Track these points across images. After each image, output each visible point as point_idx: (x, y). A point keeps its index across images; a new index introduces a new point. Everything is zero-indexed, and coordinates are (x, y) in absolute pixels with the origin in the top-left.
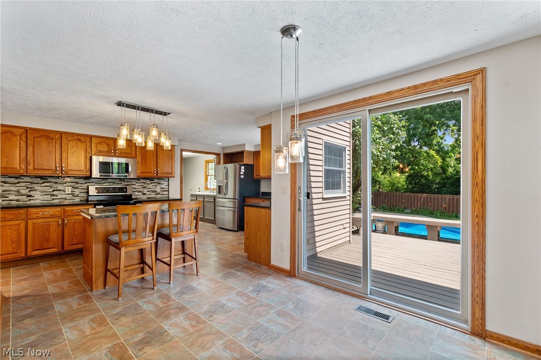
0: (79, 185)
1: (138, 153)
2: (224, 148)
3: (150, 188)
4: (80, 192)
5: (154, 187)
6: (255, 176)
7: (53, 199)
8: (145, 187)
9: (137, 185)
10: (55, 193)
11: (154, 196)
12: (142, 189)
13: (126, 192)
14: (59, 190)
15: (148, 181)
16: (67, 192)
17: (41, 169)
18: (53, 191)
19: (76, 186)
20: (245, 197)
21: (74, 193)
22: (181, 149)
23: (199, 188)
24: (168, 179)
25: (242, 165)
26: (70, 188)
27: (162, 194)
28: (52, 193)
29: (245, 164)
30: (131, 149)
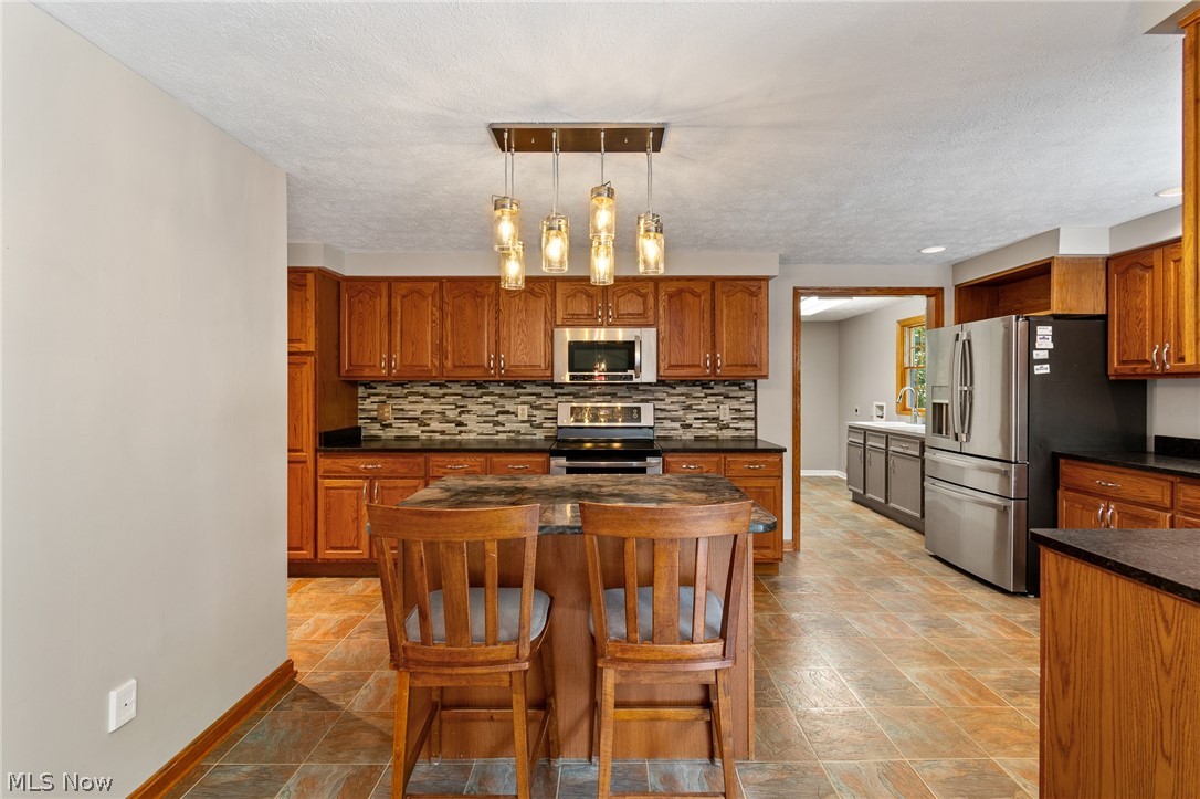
0: (542, 401)
1: (661, 311)
2: (957, 267)
3: (701, 411)
4: (546, 418)
5: (715, 406)
6: (1114, 363)
7: (498, 432)
8: (689, 407)
9: (668, 400)
10: (501, 418)
11: (714, 432)
12: (681, 413)
13: (639, 420)
14: (508, 412)
15: (698, 391)
16: (520, 418)
17: (464, 366)
18: (498, 413)
19: (538, 403)
20: (1055, 459)
21: (533, 419)
22: (795, 289)
23: (881, 408)
24: (755, 382)
25: (1043, 322)
26: (526, 407)
27: (737, 429)
28: (496, 418)
29: (1056, 317)
30: (645, 303)
